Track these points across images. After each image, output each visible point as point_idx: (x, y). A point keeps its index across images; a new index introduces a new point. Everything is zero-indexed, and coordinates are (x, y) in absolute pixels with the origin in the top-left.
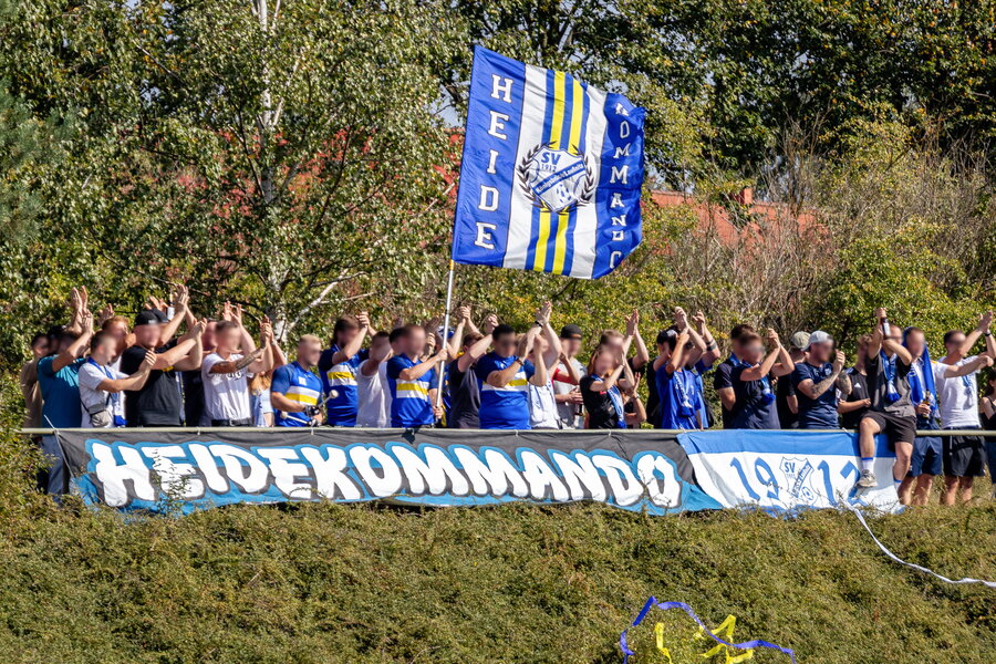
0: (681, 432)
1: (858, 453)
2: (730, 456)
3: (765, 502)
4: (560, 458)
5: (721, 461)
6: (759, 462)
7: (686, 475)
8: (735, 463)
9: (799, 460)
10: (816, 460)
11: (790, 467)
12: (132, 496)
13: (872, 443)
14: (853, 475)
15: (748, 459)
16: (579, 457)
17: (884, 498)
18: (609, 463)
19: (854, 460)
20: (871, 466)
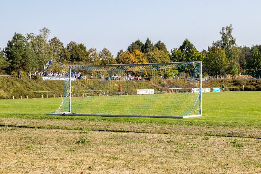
17: (75, 80)
18: (63, 78)
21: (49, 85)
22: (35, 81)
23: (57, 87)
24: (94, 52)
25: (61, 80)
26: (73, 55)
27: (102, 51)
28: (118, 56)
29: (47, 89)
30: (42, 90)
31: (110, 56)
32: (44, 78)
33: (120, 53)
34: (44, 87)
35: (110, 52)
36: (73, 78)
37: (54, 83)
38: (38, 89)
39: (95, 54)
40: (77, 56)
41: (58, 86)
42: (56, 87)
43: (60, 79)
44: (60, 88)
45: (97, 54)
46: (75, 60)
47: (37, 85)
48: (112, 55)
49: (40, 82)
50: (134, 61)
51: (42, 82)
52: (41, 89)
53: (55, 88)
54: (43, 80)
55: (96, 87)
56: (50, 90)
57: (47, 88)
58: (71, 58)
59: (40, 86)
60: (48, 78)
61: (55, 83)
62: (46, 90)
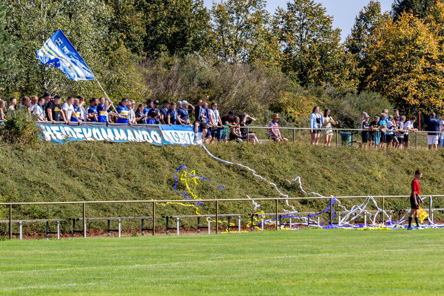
0: (160, 125)
1: (194, 131)
2: (169, 131)
3: (178, 142)
4: (135, 132)
5: (168, 132)
6: (175, 133)
7: (161, 135)
8: (171, 133)
9: (183, 132)
10: (187, 132)
11: (182, 134)
12: (52, 139)
13: (197, 129)
14: (193, 136)
15: (173, 132)
16: (139, 131)
17: (200, 142)
18: (145, 133)
19: (193, 133)
20: (197, 134)
21: (78, 167)
22: (9, 147)
23: (119, 176)
24: (252, 11)
25: (135, 143)
26: (155, 23)
27: (286, 9)
28: (357, 34)
29: (69, 188)
30: (48, 192)
31: (326, 33)
32: (52, 133)
33: (364, 17)
34: (56, 179)
35: (325, 14)
36: (191, 133)
37: (102, 159)
38: (25, 187)
39: (255, 23)
40: (175, 29)
41: (124, 172)
42: (115, 180)
43: (131, 138)
44: (132, 184)
45: (266, 22)
46: (163, 47)
47: (18, 166)
48: (333, 28)
49: (30, 151)
50: (435, 57)
51: (40, 153)
52: (42, 189)
53: (110, 182)
54: (48, 138)
55: (308, 182)
56: (87, 192)
57: (69, 181)
58: (145, 39)
59: (34, 174)
60: (67, 129)
61: (108, 155)
62: (65, 192)
